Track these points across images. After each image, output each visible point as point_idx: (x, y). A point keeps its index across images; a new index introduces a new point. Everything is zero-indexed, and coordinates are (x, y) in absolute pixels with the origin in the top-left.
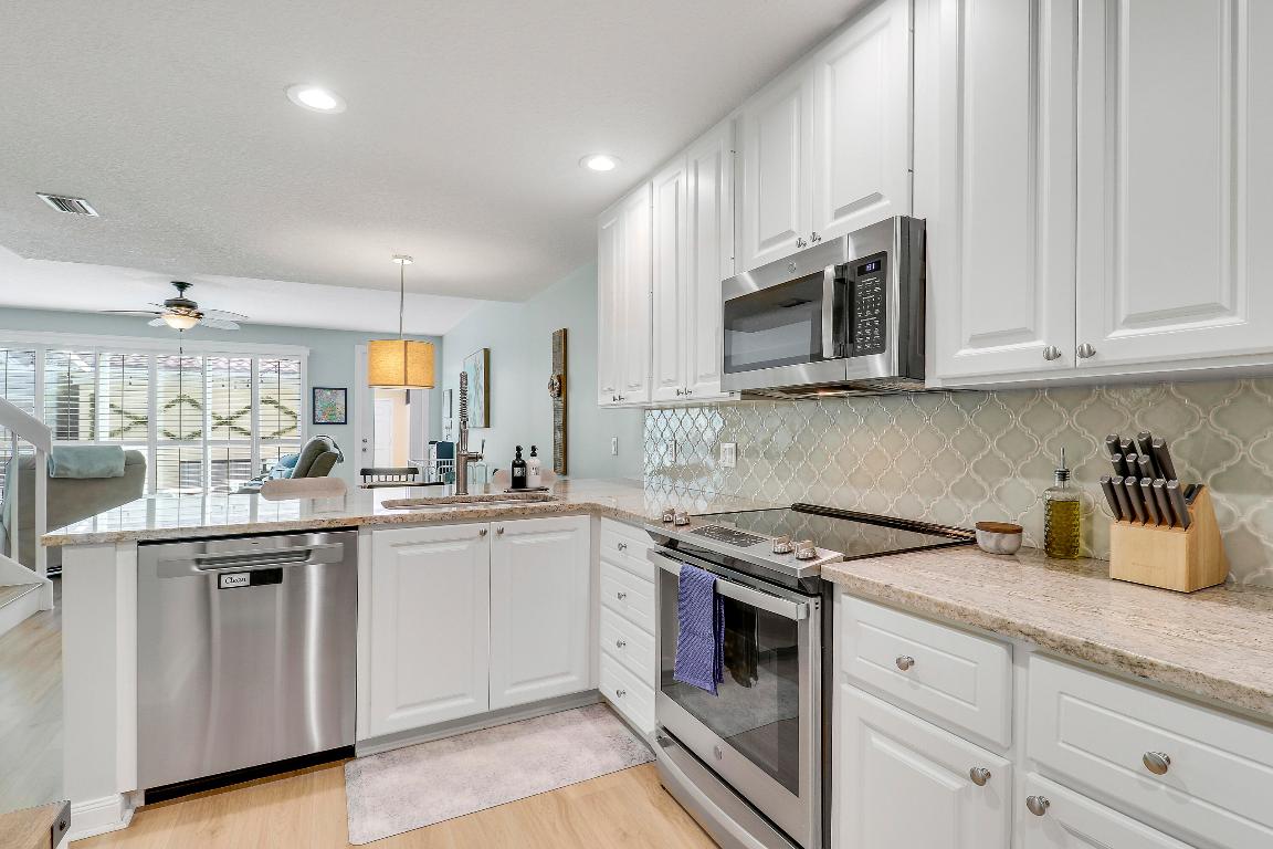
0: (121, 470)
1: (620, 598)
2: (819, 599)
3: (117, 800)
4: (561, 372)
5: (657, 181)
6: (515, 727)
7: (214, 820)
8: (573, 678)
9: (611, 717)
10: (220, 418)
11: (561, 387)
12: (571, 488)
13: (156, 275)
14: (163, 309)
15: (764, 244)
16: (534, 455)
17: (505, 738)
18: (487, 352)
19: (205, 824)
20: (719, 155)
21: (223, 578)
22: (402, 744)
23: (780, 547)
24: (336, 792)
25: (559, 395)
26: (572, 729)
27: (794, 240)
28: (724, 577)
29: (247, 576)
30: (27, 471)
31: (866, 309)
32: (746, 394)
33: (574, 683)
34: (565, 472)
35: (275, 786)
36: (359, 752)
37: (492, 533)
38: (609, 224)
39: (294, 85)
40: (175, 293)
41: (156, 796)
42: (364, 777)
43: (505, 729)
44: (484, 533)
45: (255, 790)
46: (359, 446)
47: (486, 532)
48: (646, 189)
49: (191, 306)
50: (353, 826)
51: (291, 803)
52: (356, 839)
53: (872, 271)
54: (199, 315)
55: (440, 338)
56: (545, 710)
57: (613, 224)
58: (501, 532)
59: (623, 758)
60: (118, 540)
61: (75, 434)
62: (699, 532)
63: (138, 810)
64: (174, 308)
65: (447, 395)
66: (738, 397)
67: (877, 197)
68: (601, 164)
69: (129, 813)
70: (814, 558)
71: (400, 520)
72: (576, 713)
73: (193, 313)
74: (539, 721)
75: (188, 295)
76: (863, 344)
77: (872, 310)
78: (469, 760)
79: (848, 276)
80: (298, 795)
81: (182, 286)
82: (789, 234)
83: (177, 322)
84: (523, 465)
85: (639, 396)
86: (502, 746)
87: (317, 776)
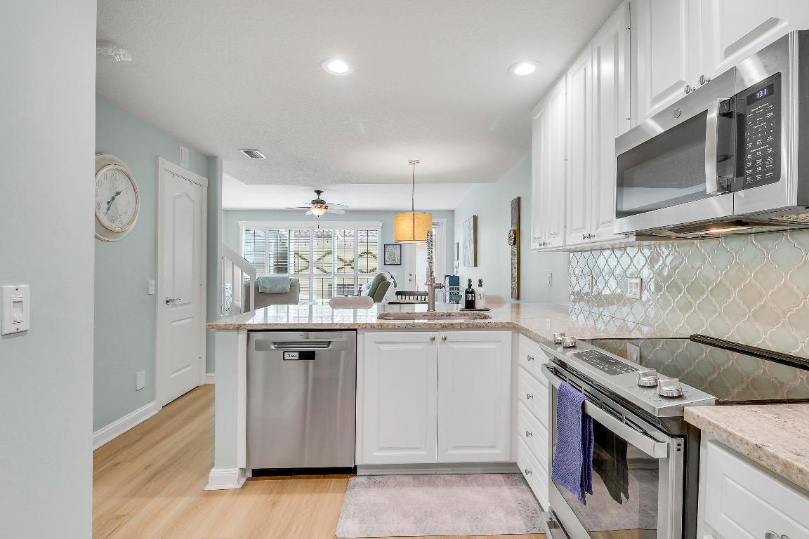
0: (288, 289)
1: (528, 398)
2: (681, 441)
3: (236, 471)
4: (515, 228)
5: (570, 73)
6: (454, 478)
7: (277, 496)
8: (497, 451)
9: (525, 487)
10: (345, 262)
11: (516, 238)
12: (522, 309)
13: (308, 188)
14: (312, 206)
15: (656, 100)
16: (480, 285)
17: (446, 484)
18: (475, 218)
19: (272, 497)
20: (616, 37)
21: (286, 354)
22: (386, 473)
23: (646, 380)
24: (339, 496)
25: (514, 244)
26: (494, 490)
27: (683, 89)
28: (593, 401)
29: (297, 354)
30: (247, 288)
31: (757, 138)
32: (641, 235)
33: (497, 454)
34: (518, 298)
35: (311, 482)
36: (359, 472)
37: (438, 339)
38: (538, 115)
39: (325, 60)
40: (315, 197)
41: (258, 474)
42: (356, 490)
43: (448, 477)
44: (433, 339)
45: (301, 482)
46: (408, 277)
47: (434, 338)
48: (563, 81)
49: (322, 202)
50: (341, 523)
51: (315, 496)
52: (339, 533)
53: (765, 97)
54: (326, 208)
55: (453, 212)
56: (479, 470)
57: (540, 116)
58: (445, 339)
59: (526, 525)
60: (238, 328)
61: (286, 271)
62: (579, 356)
63: (248, 479)
64: (316, 205)
65: (456, 246)
66: (633, 238)
67: (773, 22)
68: (525, 69)
69: (243, 480)
70: (680, 397)
71: (380, 327)
72: (500, 478)
73: (324, 206)
74: (472, 477)
75: (322, 197)
76: (753, 176)
77: (764, 139)
78: (420, 495)
79: (736, 109)
80: (321, 492)
81: (319, 192)
82: (680, 83)
83: (317, 211)
84: (473, 292)
85: (557, 242)
86: (442, 491)
87: (333, 482)
